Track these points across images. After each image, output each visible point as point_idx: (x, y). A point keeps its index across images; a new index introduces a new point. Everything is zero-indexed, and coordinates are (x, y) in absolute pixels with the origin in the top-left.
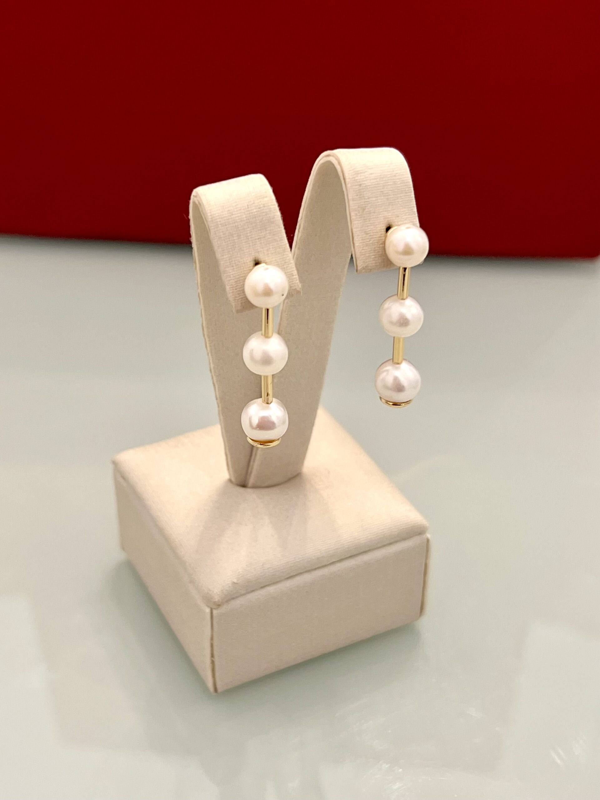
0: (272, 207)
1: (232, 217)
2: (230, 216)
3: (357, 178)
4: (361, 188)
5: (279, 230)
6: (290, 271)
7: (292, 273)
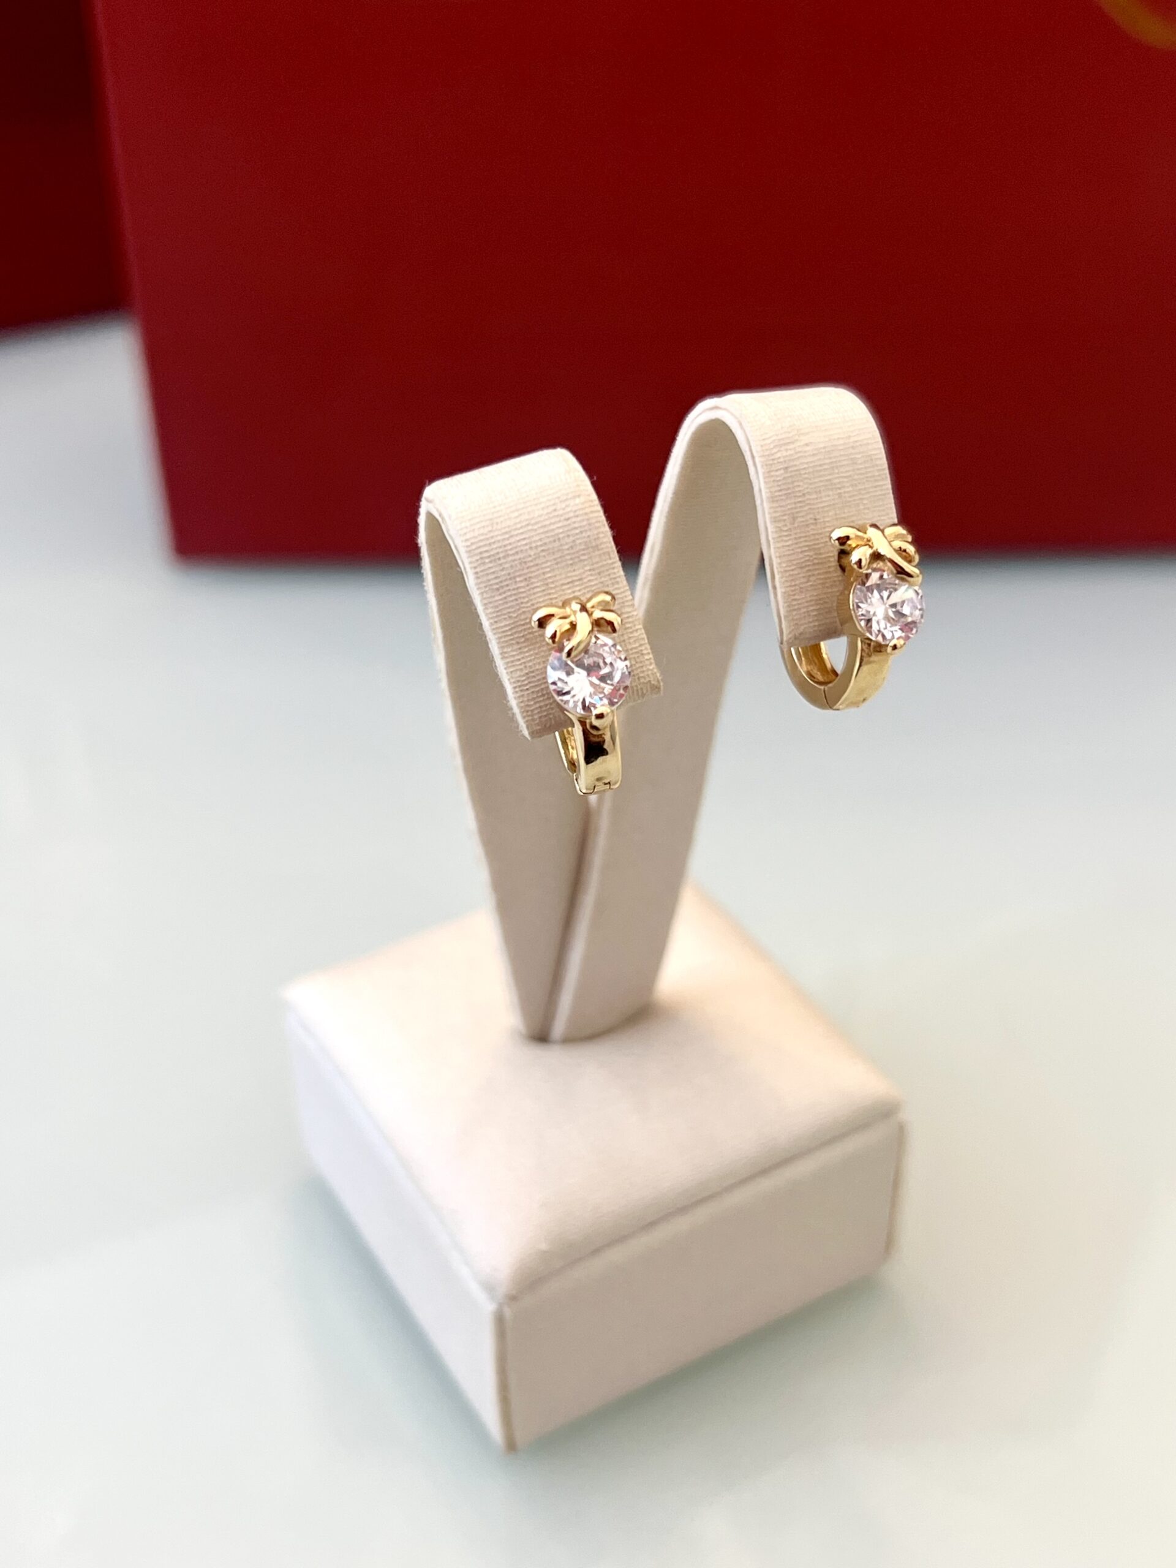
0: (591, 515)
1: (512, 540)
2: (508, 539)
3: (779, 455)
4: (789, 475)
5: (610, 562)
6: (637, 645)
7: (641, 650)
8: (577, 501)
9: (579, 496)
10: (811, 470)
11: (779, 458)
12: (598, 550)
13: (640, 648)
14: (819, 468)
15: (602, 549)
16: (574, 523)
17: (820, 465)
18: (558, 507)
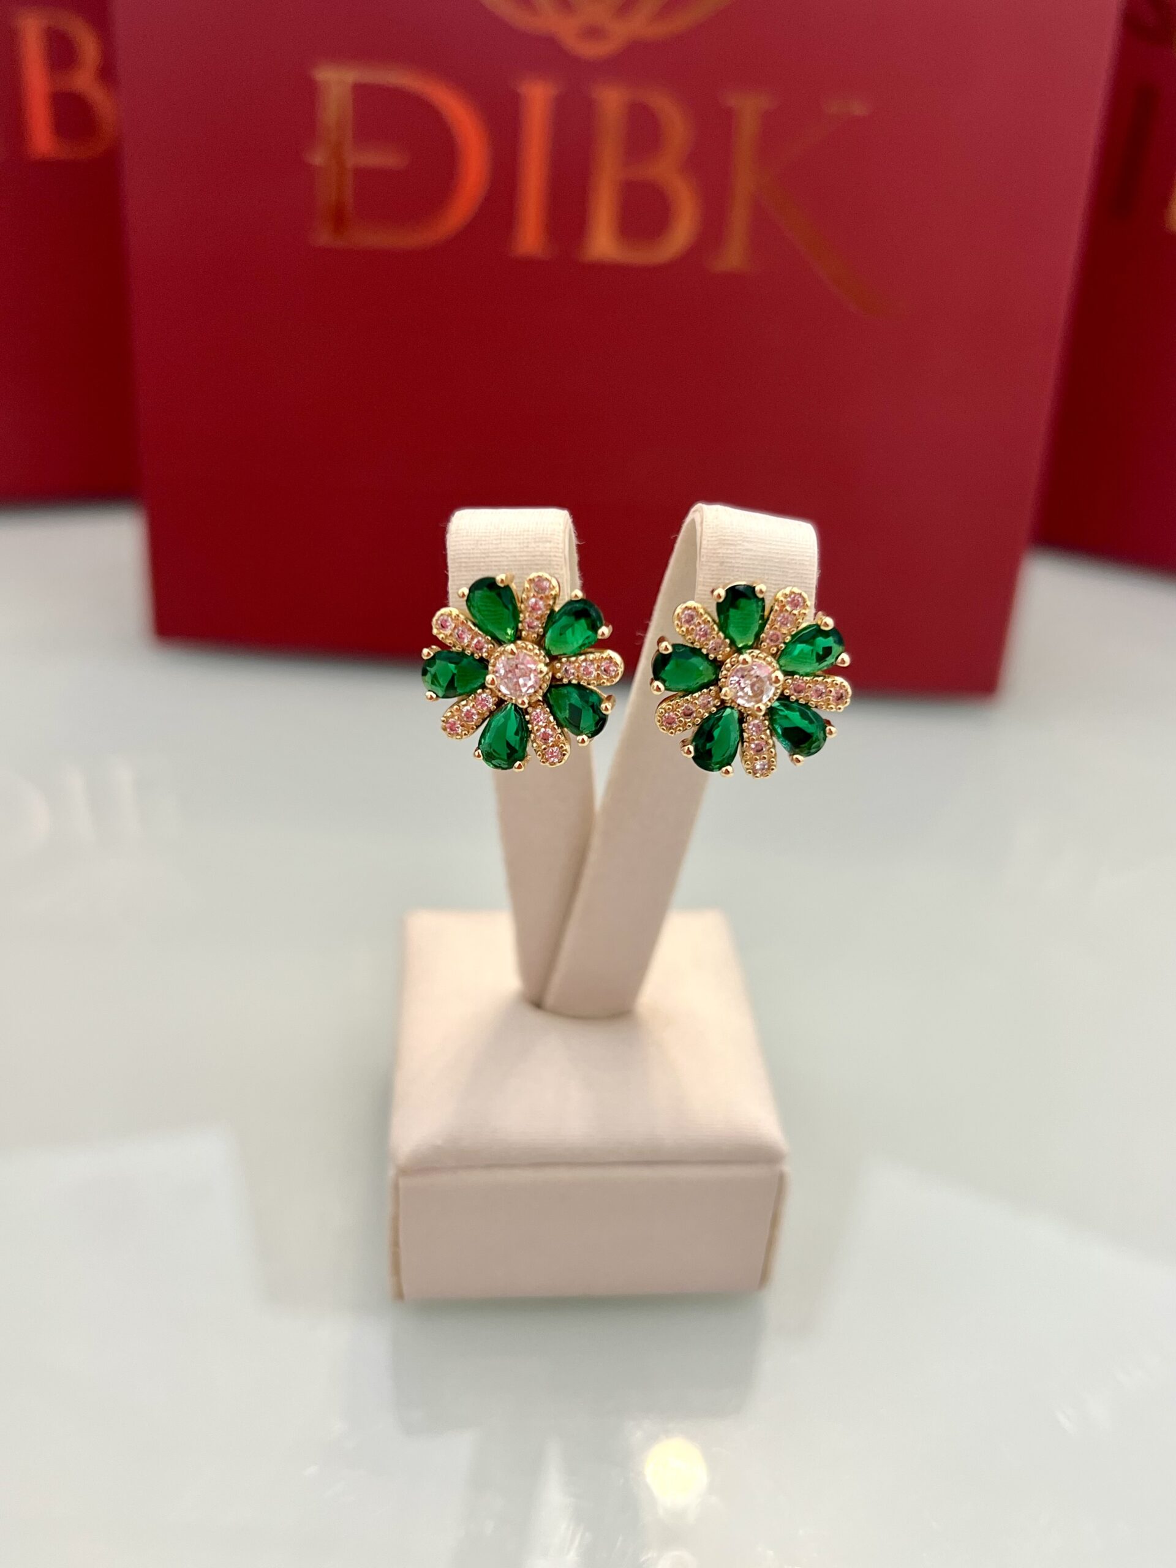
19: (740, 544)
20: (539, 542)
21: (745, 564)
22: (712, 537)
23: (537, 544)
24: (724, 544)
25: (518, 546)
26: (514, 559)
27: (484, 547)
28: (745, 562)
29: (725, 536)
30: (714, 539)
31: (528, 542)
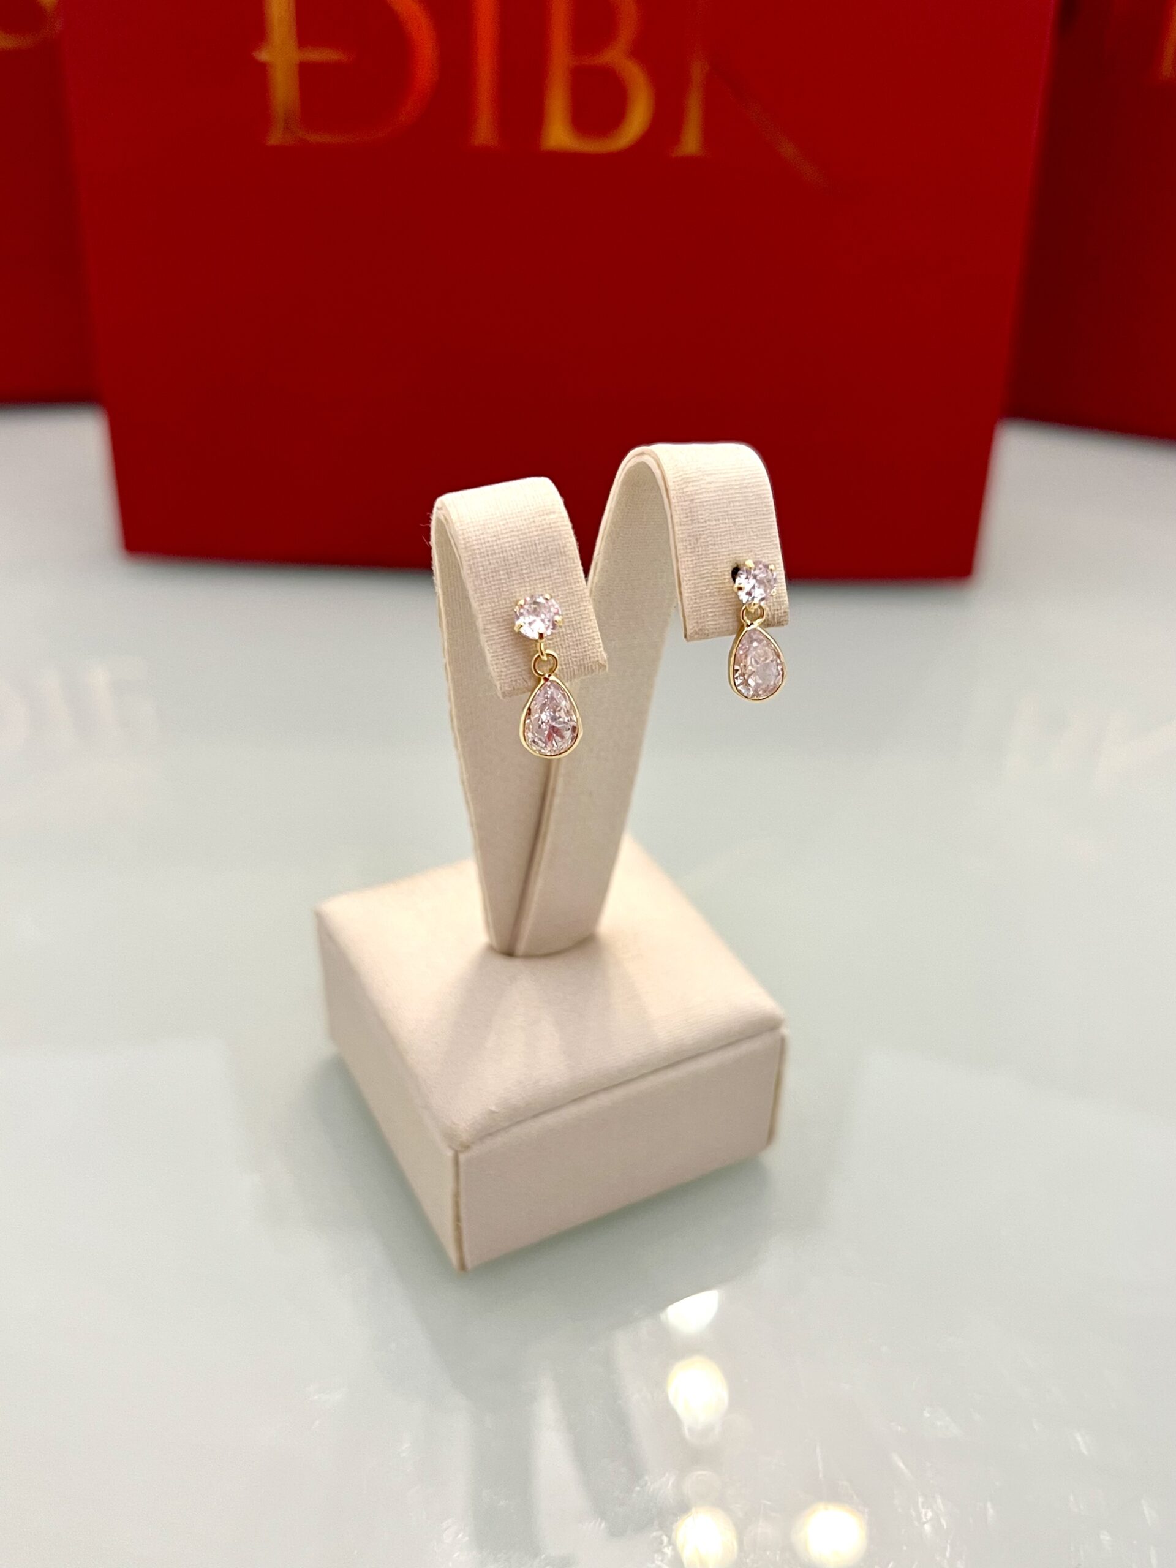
1: (498, 542)
2: (495, 541)
3: (686, 490)
4: (694, 504)
5: (573, 565)
6: (591, 631)
7: (593, 636)
8: (552, 516)
9: (554, 513)
10: (712, 503)
11: (687, 492)
12: (565, 555)
13: (592, 635)
14: (718, 502)
15: (569, 555)
16: (548, 533)
17: (719, 500)
18: (535, 519)
19: (702, 479)
20: (543, 515)
21: (712, 497)
22: (676, 477)
23: (543, 517)
24: (689, 482)
25: (524, 523)
26: (525, 536)
27: (492, 530)
28: (711, 495)
29: (686, 474)
30: (678, 479)
31: (533, 517)
